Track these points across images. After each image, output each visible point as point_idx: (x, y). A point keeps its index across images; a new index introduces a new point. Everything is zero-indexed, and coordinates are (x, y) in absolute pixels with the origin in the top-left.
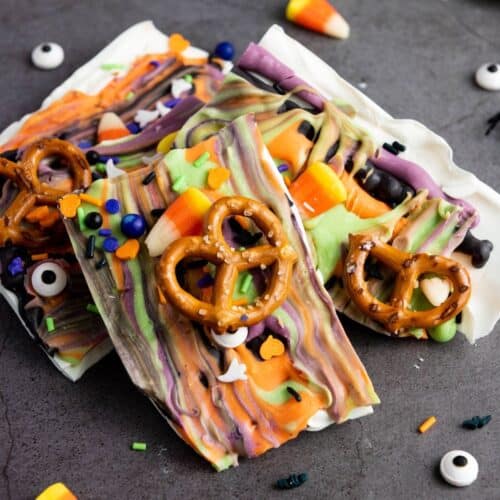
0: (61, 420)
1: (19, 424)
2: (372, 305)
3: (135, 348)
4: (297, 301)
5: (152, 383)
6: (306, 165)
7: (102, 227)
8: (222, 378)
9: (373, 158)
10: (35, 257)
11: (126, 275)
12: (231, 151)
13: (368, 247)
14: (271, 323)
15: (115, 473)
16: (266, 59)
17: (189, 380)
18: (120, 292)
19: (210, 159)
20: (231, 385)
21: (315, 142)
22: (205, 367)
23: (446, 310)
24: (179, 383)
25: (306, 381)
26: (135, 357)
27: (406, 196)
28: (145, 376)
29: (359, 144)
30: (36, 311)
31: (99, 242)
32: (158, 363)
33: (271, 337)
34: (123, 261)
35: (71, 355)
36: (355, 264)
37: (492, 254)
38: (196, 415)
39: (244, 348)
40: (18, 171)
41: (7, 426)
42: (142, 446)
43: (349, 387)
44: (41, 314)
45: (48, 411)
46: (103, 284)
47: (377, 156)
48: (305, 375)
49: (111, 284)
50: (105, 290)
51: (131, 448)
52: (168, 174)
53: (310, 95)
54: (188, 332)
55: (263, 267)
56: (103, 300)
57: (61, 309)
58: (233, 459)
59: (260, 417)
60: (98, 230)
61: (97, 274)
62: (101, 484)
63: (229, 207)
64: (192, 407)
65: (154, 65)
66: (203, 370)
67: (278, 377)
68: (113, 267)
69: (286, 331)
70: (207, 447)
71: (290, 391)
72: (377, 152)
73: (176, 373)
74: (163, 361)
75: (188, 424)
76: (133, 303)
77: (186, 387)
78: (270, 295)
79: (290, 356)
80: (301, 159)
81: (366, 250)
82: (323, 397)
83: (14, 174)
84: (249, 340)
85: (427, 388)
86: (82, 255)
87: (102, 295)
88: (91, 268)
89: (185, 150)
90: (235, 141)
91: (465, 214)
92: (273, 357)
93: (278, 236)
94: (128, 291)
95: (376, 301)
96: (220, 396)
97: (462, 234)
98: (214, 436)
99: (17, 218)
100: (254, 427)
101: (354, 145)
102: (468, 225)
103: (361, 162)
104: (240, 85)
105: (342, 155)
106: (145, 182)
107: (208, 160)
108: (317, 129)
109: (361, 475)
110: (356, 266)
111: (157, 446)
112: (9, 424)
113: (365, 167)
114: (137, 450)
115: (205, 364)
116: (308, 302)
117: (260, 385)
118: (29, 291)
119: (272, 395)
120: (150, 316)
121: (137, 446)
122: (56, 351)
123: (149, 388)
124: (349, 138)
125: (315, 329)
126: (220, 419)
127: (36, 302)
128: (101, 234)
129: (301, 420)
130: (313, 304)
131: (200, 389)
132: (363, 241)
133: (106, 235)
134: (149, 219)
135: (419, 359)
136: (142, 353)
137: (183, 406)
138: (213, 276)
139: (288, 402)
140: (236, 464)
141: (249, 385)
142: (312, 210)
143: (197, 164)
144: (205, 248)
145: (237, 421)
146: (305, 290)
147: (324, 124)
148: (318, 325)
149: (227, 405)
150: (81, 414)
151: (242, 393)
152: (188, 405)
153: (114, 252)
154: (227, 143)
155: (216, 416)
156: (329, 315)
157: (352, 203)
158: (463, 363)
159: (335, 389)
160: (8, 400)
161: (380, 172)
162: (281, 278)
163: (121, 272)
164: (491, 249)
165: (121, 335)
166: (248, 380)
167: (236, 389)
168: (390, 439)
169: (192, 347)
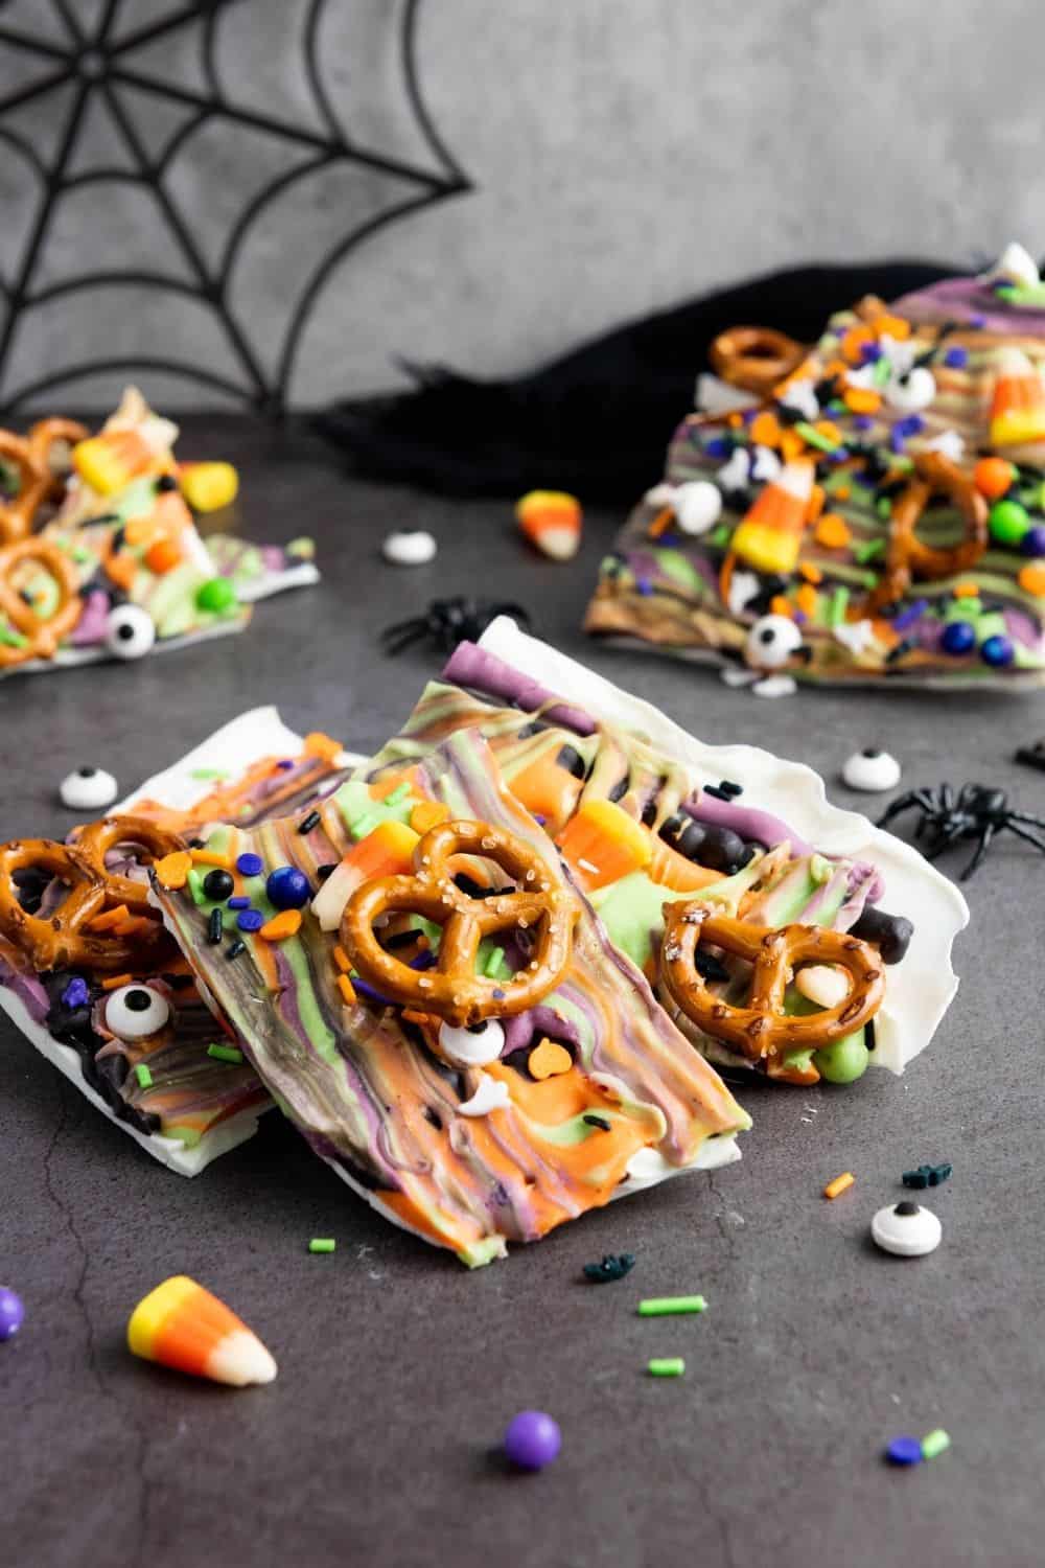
0: (173, 1226)
1: (97, 1234)
2: (716, 1008)
3: (304, 1073)
4: (587, 984)
5: (340, 1121)
6: (575, 812)
7: (234, 895)
8: (465, 1108)
9: (689, 804)
10: (107, 983)
11: (280, 966)
12: (448, 781)
13: (699, 917)
14: (545, 1017)
15: (282, 1284)
16: (489, 662)
17: (406, 1117)
18: (272, 993)
19: (412, 794)
20: (481, 1119)
21: (587, 780)
22: (432, 1097)
23: (848, 1010)
24: (388, 1121)
25: (615, 1104)
26: (306, 1086)
27: (753, 854)
28: (326, 1113)
29: (663, 781)
30: (116, 1060)
31: (228, 919)
32: (349, 1094)
33: (545, 1041)
34: (273, 943)
35: (183, 1124)
36: (678, 945)
37: (913, 940)
38: (425, 1171)
39: (499, 1066)
40: (72, 855)
41: (74, 1239)
42: (328, 1244)
43: (694, 1105)
44: (126, 1066)
45: (147, 1217)
46: (240, 982)
47: (695, 801)
48: (615, 1093)
49: (255, 980)
50: (246, 992)
51: (309, 1251)
52: (342, 819)
53: (570, 711)
54: (398, 1046)
55: (524, 923)
56: (243, 1005)
57: (163, 1054)
58: (497, 1246)
59: (541, 1166)
60: (226, 903)
61: (228, 966)
62: (258, 1300)
63: (457, 833)
64: (416, 1157)
65: (285, 766)
66: (430, 1101)
67: (566, 1107)
68: (256, 955)
69: (573, 1027)
70: (451, 1219)
71: (591, 1121)
72: (695, 795)
73: (383, 1109)
74: (356, 1090)
75: (411, 1185)
76: (296, 1005)
77: (403, 1129)
78: (540, 964)
79: (583, 1070)
80: (567, 805)
81: (694, 922)
82: (650, 1124)
83: (64, 860)
84: (506, 1052)
85: (831, 1144)
86: (201, 940)
87: (240, 997)
88: (218, 959)
89: (367, 786)
90: (452, 768)
91: (858, 874)
92: (552, 1075)
93: (543, 877)
94: (285, 991)
95: (722, 1003)
96: (465, 1139)
97: (859, 904)
98: (460, 1203)
99: (75, 921)
100: (530, 1187)
101: (654, 783)
102: (865, 890)
103: (669, 807)
104: (452, 698)
105: (637, 796)
106: (303, 830)
107: (408, 795)
108: (588, 762)
109: (732, 1257)
110: (680, 949)
111: (356, 1245)
112: (77, 1237)
113: (677, 816)
114: (320, 1253)
115: (432, 1092)
116: (606, 985)
117: (534, 1118)
118: (100, 1030)
119: (559, 1132)
120: (329, 1024)
121: (318, 1244)
122: (155, 1125)
123: (337, 1129)
124: (645, 771)
125: (623, 1026)
126: (467, 1177)
127: (116, 1046)
128: (232, 907)
129: (615, 1161)
130: (617, 990)
131: (427, 1131)
132: (688, 909)
133: (241, 907)
134: (314, 882)
135: (810, 1111)
136: (319, 1081)
137: (399, 1157)
138: (435, 954)
139: (588, 1137)
140: (504, 1253)
141: (514, 1117)
142: (595, 870)
143: (391, 799)
144: (420, 889)
145: (498, 1176)
146: (599, 967)
147: (600, 750)
148: (627, 1019)
149: (477, 1150)
150: (207, 1216)
151: (502, 1131)
152: (407, 1155)
153: (256, 931)
154: (437, 773)
155: (461, 1172)
156: (645, 1006)
157: (661, 871)
158: (888, 1111)
159: (670, 1109)
160: (71, 1208)
161: (704, 825)
162: (555, 938)
163: (271, 961)
164: (911, 932)
165: (277, 1057)
166: (512, 1108)
167: (493, 1128)
168: (775, 1209)
169: (407, 1069)
